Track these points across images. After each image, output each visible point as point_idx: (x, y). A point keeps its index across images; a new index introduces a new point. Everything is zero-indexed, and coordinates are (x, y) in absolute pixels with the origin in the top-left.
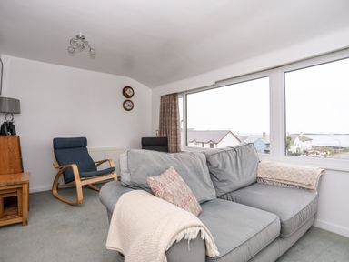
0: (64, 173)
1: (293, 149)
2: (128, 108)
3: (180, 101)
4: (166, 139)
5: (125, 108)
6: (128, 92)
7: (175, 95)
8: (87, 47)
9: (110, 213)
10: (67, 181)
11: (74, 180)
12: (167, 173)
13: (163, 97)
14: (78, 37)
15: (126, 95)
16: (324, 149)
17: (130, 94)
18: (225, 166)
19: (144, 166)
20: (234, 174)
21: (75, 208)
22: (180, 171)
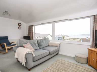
0: (2, 46)
1: (65, 39)
2: (20, 29)
3: (33, 27)
4: (30, 37)
5: (19, 29)
6: (19, 24)
7: (32, 26)
8: (8, 14)
9: (15, 52)
10: (2, 48)
11: (5, 47)
12: (28, 44)
13: (29, 26)
14: (5, 11)
15: (19, 25)
16: (72, 39)
17: (20, 25)
18: (41, 42)
19: (23, 43)
20: (43, 44)
21: (5, 54)
22: (31, 43)
